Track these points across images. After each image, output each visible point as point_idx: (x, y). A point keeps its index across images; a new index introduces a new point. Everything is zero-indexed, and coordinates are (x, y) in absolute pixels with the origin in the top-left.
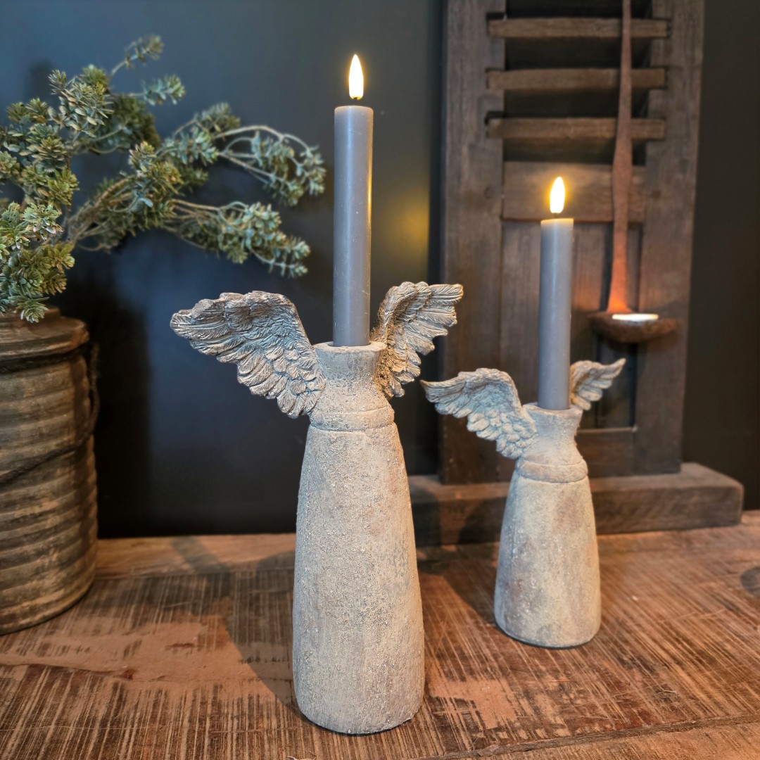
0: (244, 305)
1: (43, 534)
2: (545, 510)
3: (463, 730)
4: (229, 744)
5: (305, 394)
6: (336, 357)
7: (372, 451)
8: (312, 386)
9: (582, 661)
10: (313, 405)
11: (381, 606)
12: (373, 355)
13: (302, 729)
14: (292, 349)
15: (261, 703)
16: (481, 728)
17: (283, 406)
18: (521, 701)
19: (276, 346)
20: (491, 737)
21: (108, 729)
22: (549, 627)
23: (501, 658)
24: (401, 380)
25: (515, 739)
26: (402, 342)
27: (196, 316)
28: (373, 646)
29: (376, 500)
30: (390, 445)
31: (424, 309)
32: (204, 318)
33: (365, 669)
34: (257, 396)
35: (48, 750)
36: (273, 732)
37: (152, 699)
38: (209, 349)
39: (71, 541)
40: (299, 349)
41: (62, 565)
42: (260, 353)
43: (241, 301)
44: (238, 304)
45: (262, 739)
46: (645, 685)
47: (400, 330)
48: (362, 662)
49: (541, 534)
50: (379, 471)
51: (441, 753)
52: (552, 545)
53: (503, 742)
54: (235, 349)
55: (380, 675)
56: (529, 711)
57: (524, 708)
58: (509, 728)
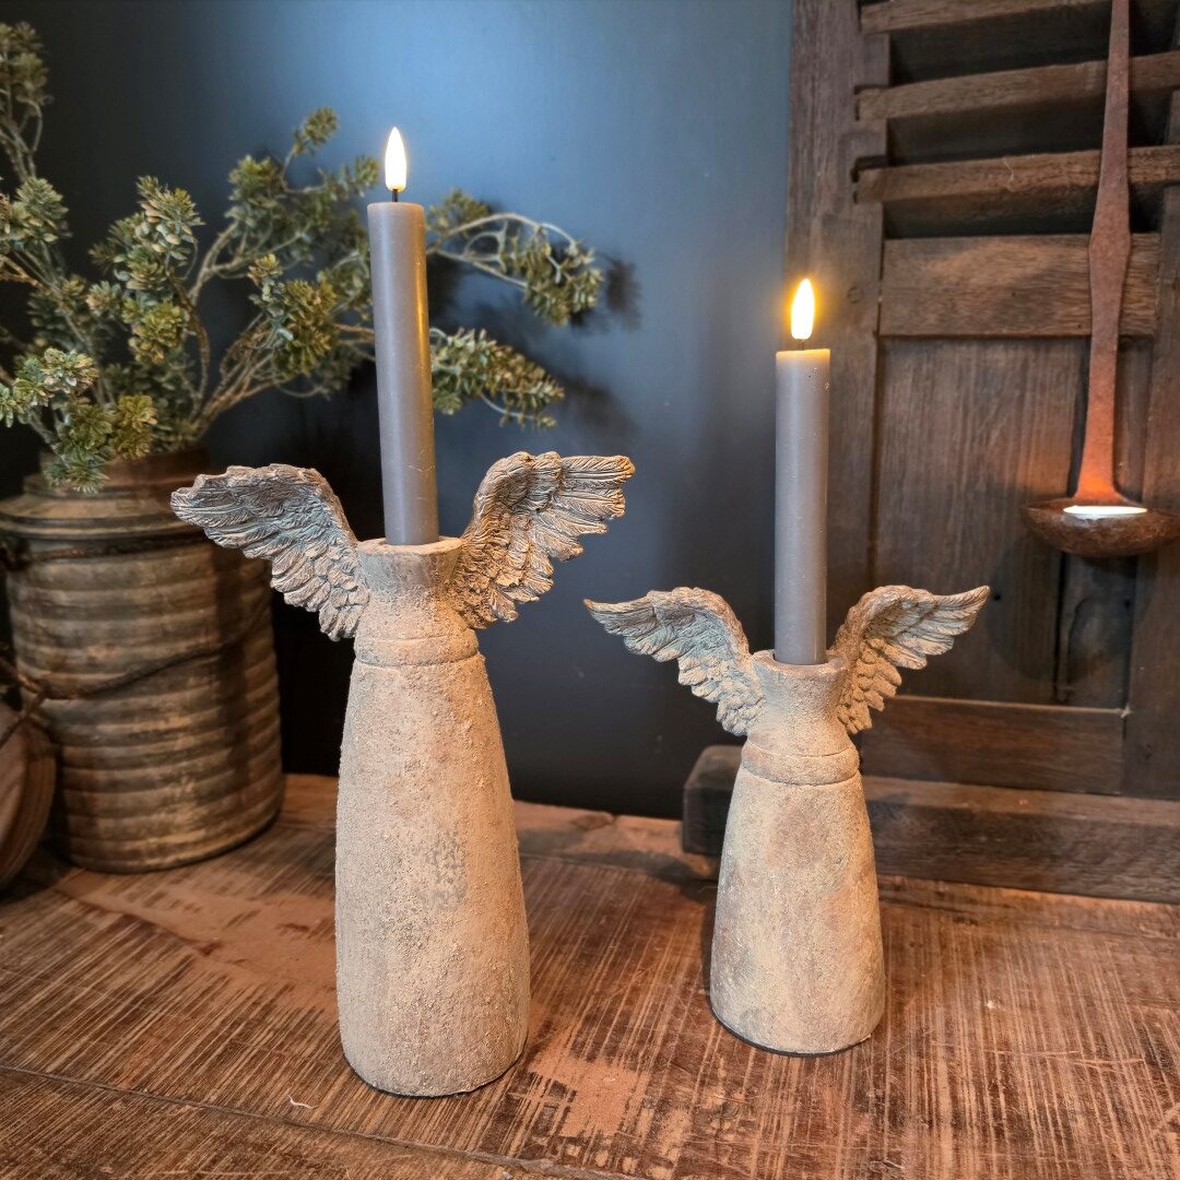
1: (171, 757)
2: (759, 824)
3: (527, 1128)
4: (240, 1060)
5: (348, 608)
7: (408, 698)
8: (353, 597)
9: (795, 1079)
10: (354, 625)
11: (411, 919)
12: (419, 560)
13: (333, 1066)
14: (334, 545)
15: (318, 1020)
16: (552, 1132)
17: (324, 623)
18: (644, 1113)
19: (318, 538)
20: (554, 1147)
21: (136, 1007)
22: (756, 1012)
23: (673, 1045)
24: (513, 597)
25: (585, 1160)
26: (524, 541)
28: (399, 974)
29: (409, 767)
30: (441, 692)
31: (561, 492)
32: (205, 500)
33: (387, 1003)
35: (63, 1013)
36: (298, 1061)
37: (206, 985)
39: (213, 771)
40: (340, 545)
41: (200, 798)
42: (299, 547)
43: (244, 477)
45: (279, 1065)
46: (864, 1143)
47: (523, 524)
48: (385, 992)
49: (751, 862)
50: (416, 727)
51: (470, 1148)
52: (766, 882)
53: (566, 1159)
54: (264, 541)
55: (410, 1015)
56: (643, 1127)
57: (639, 1123)
58: (591, 1143)
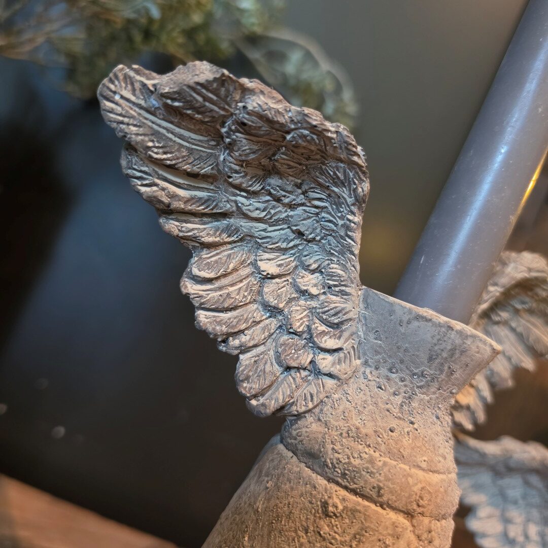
0: (281, 120)
6: (416, 324)
10: (311, 405)
14: (313, 272)
17: (247, 378)
27: (167, 90)
34: (204, 333)
38: (155, 188)
40: (331, 276)
42: (249, 251)
44: (270, 109)
54: (205, 219)
